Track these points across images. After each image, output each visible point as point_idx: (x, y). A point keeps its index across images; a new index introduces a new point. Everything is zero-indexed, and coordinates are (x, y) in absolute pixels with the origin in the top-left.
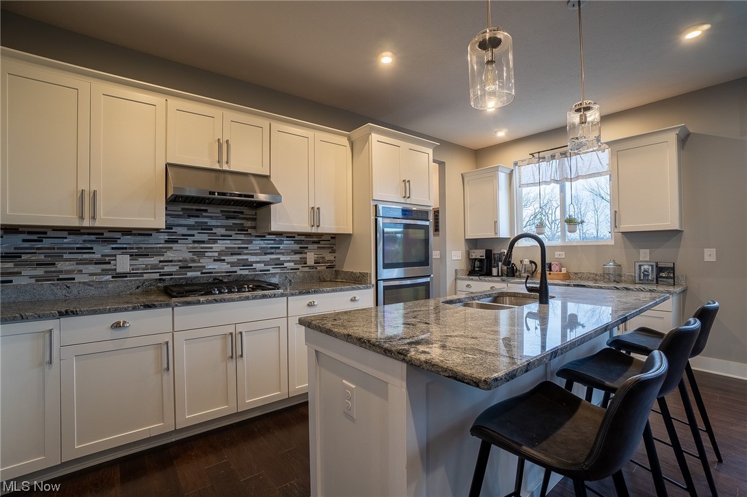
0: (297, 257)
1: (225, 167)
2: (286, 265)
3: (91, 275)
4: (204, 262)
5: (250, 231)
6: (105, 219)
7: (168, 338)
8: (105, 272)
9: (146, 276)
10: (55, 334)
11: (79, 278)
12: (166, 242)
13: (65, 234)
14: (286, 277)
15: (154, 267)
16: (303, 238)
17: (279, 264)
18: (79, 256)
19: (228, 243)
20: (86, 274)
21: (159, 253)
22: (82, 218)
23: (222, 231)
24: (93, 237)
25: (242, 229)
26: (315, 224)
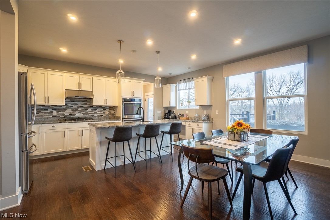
0: (103, 112)
1: (80, 90)
2: (99, 114)
3: (47, 116)
4: (75, 113)
5: (88, 105)
6: (51, 103)
7: (65, 130)
8: (50, 115)
9: (60, 117)
10: (41, 127)
11: (45, 117)
12: (66, 108)
13: (41, 106)
15: (62, 114)
16: (104, 107)
17: (97, 114)
18: (44, 112)
19: (83, 108)
20: (46, 116)
21: (64, 111)
22: (46, 103)
23: (81, 105)
24: (48, 107)
25: (86, 105)
26: (106, 103)
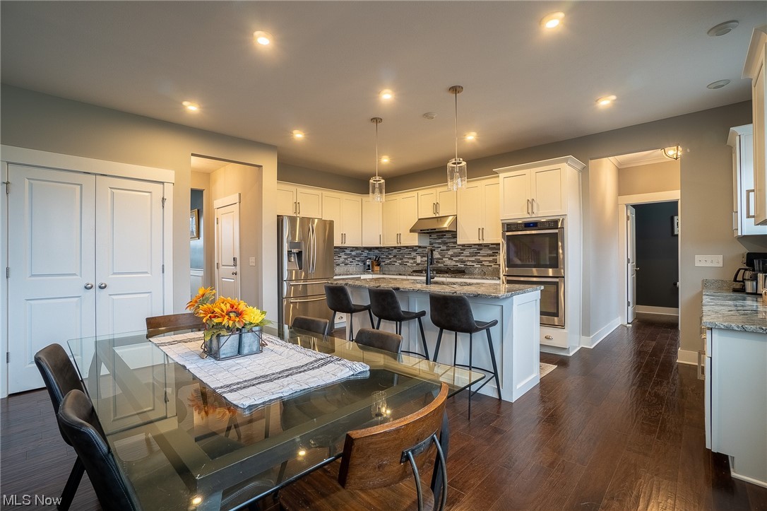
3: (411, 263)
4: (445, 260)
11: (408, 265)
18: (408, 256)
22: (398, 243)
26: (481, 238)
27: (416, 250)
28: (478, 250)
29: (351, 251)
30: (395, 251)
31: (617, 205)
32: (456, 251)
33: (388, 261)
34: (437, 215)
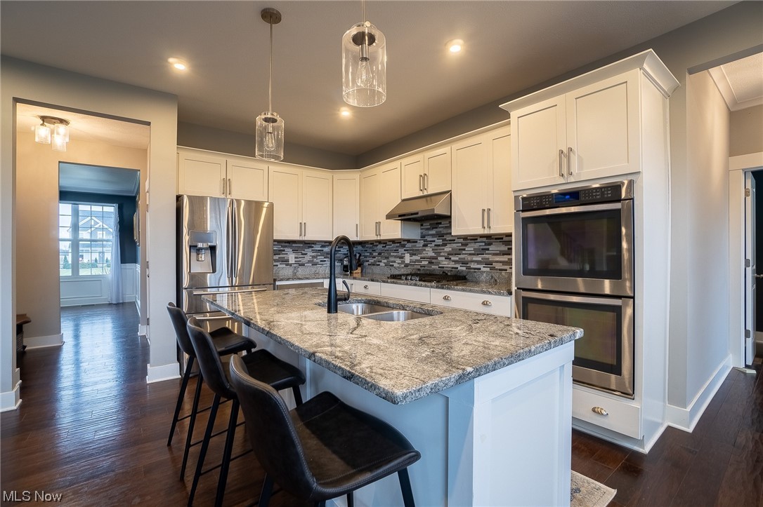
3: (398, 264)
8: (402, 263)
9: (415, 267)
11: (395, 265)
12: (422, 246)
14: (492, 277)
15: (418, 261)
18: (395, 254)
21: (420, 252)
22: (377, 235)
24: (399, 245)
26: (486, 225)
27: (404, 246)
28: (486, 245)
29: (323, 246)
30: (380, 247)
31: (727, 171)
32: (455, 245)
33: (372, 261)
34: (426, 193)
